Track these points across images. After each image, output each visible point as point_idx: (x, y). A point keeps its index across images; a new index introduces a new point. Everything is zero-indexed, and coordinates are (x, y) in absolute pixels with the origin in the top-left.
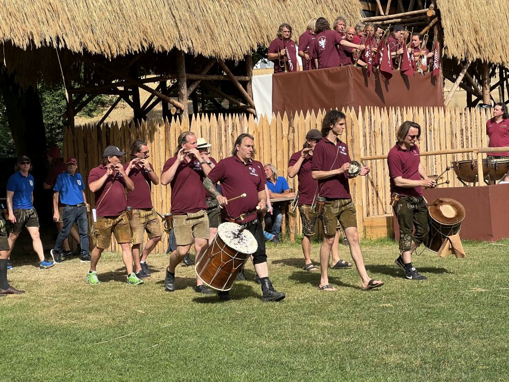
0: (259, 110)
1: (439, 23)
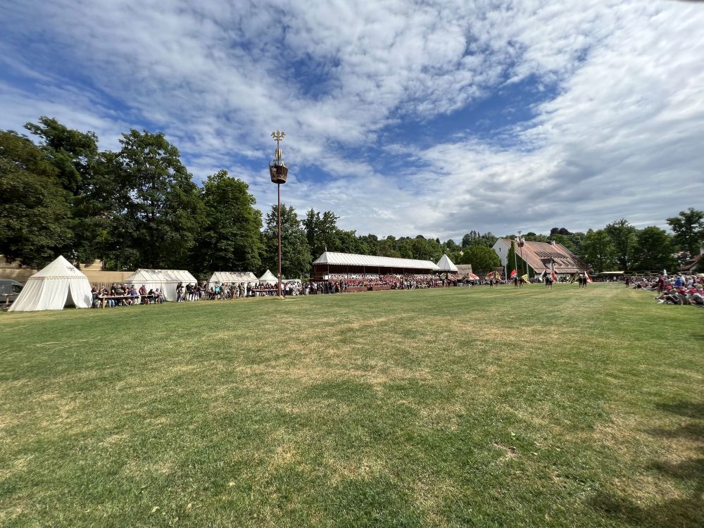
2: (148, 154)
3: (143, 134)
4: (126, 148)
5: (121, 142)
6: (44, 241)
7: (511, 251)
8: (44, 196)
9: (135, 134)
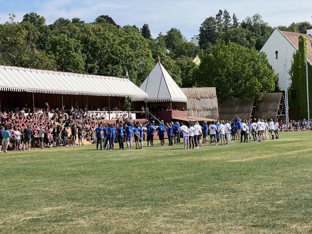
7: (299, 57)
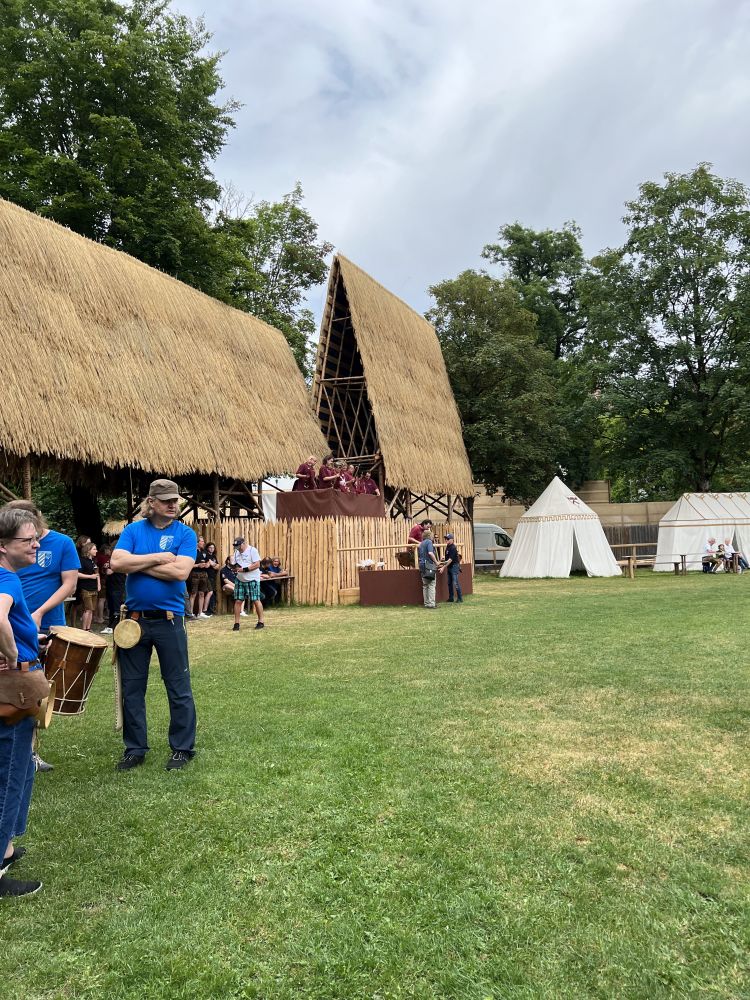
0: (266, 517)
1: (383, 464)
2: (679, 224)
3: (663, 184)
4: (636, 230)
5: (626, 220)
6: (532, 452)
8: (525, 371)
9: (650, 191)
